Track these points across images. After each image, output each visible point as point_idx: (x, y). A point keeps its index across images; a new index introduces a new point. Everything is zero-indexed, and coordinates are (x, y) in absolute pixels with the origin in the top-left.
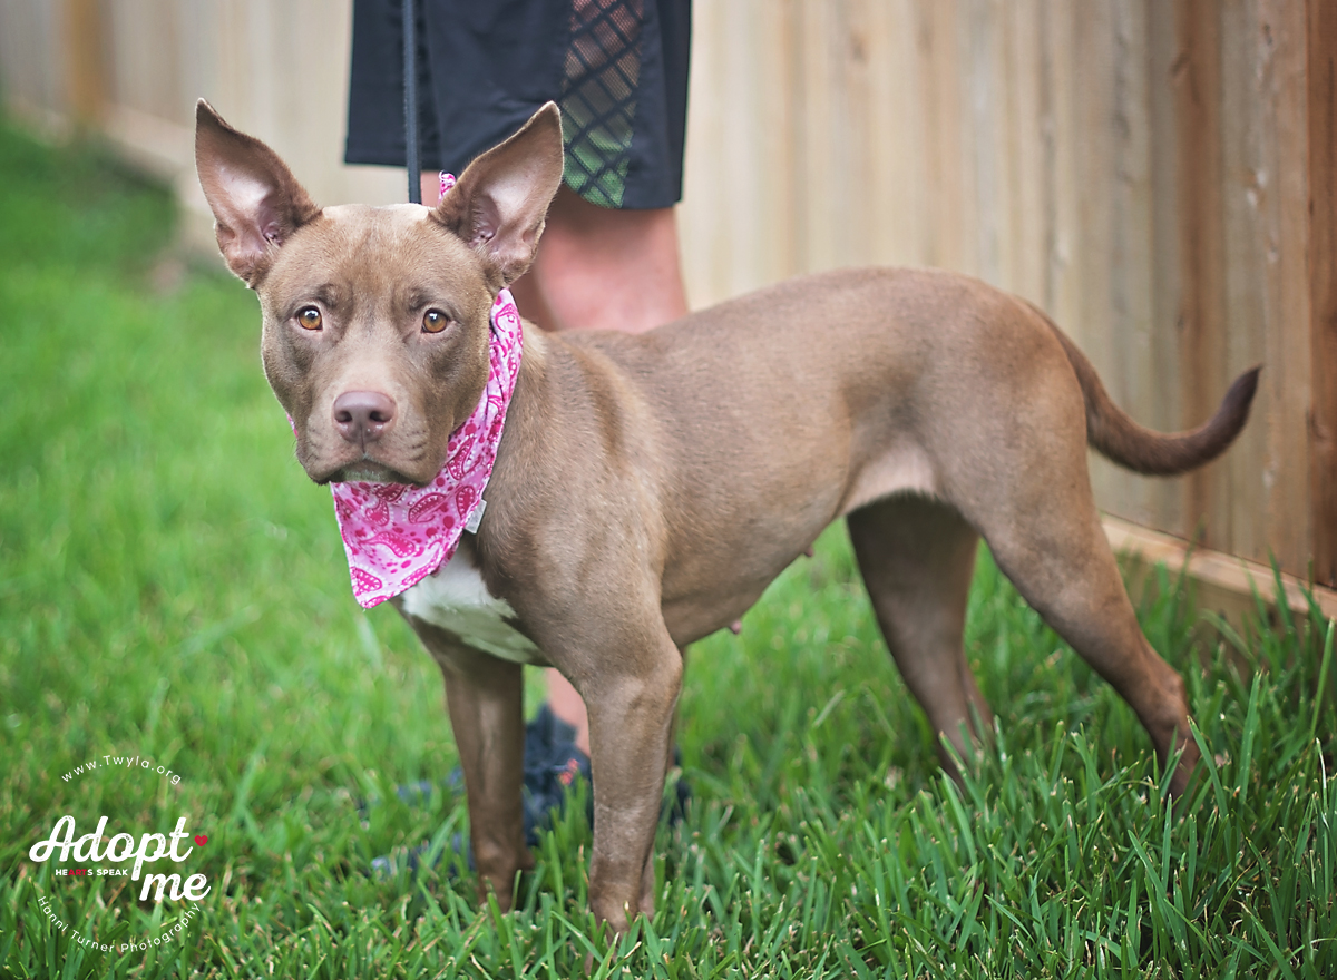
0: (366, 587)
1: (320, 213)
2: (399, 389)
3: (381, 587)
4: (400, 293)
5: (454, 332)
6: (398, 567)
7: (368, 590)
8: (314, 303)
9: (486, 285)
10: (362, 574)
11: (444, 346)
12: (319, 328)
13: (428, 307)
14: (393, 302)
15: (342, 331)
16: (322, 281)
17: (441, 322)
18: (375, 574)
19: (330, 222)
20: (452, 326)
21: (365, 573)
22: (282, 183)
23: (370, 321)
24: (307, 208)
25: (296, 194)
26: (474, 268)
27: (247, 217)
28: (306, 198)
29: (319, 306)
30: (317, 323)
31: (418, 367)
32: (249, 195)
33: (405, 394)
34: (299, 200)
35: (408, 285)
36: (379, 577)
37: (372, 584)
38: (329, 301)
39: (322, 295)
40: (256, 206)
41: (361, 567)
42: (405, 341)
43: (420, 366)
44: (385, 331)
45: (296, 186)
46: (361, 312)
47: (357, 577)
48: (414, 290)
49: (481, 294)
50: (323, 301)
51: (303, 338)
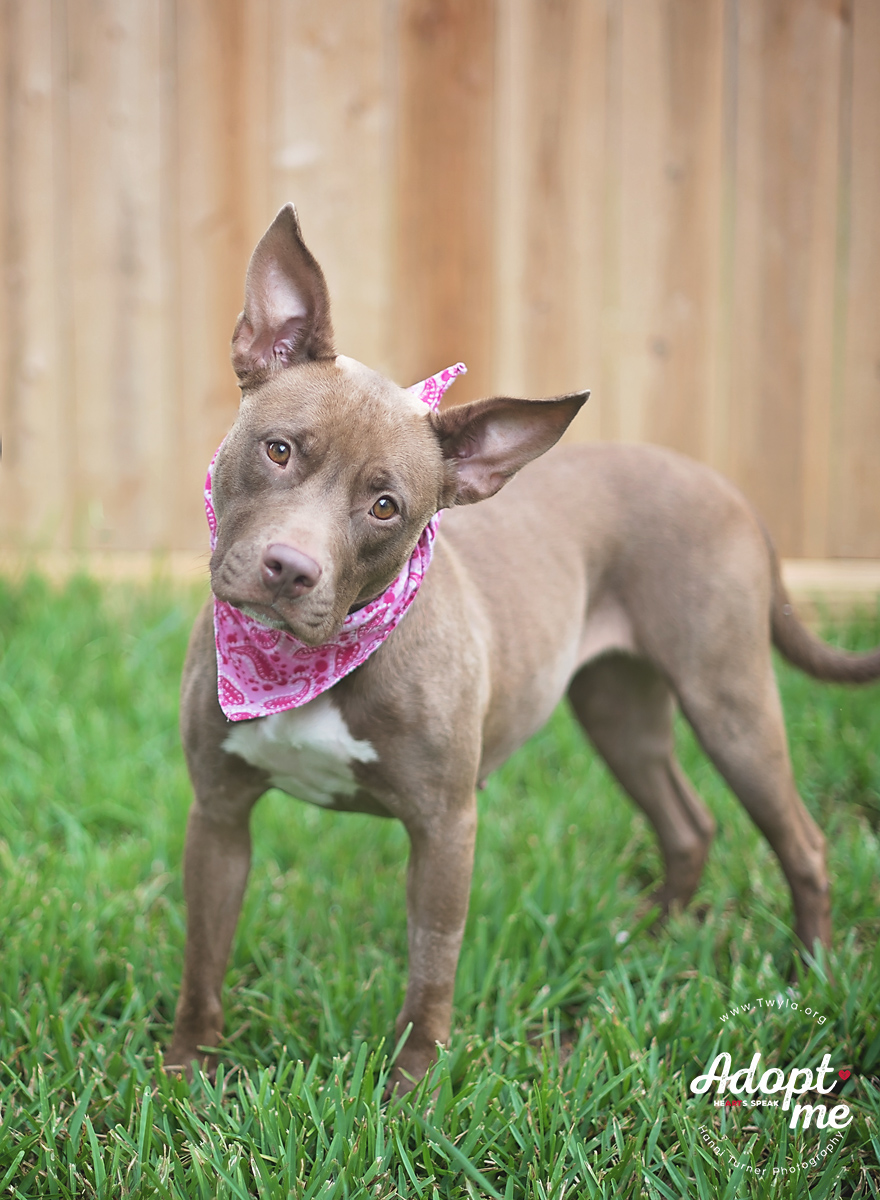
0: (230, 699)
1: (334, 358)
2: (329, 559)
3: (243, 702)
4: (369, 470)
5: (396, 525)
6: (260, 687)
7: (233, 704)
8: (289, 442)
9: (438, 498)
10: (227, 685)
11: (382, 534)
12: (283, 464)
13: (385, 493)
14: (359, 474)
15: (302, 477)
16: (307, 425)
17: (390, 510)
18: (238, 688)
19: (338, 371)
20: (395, 519)
21: (230, 685)
22: (318, 313)
23: (332, 481)
24: (326, 347)
25: (324, 328)
26: (438, 479)
27: (271, 324)
28: (330, 337)
29: (293, 447)
30: (283, 458)
31: (350, 543)
32: (284, 305)
33: (331, 566)
34: (323, 335)
35: (381, 465)
36: (242, 691)
37: (236, 698)
38: (304, 449)
39: (299, 439)
40: (284, 319)
41: (228, 677)
42: (351, 514)
43: (352, 544)
44: (340, 497)
45: (328, 323)
46: (328, 468)
47: (224, 687)
48: (384, 472)
49: (432, 504)
50: (299, 445)
51: (263, 464)
